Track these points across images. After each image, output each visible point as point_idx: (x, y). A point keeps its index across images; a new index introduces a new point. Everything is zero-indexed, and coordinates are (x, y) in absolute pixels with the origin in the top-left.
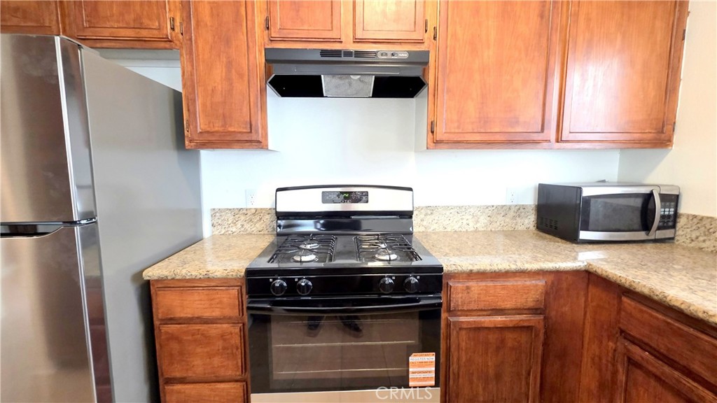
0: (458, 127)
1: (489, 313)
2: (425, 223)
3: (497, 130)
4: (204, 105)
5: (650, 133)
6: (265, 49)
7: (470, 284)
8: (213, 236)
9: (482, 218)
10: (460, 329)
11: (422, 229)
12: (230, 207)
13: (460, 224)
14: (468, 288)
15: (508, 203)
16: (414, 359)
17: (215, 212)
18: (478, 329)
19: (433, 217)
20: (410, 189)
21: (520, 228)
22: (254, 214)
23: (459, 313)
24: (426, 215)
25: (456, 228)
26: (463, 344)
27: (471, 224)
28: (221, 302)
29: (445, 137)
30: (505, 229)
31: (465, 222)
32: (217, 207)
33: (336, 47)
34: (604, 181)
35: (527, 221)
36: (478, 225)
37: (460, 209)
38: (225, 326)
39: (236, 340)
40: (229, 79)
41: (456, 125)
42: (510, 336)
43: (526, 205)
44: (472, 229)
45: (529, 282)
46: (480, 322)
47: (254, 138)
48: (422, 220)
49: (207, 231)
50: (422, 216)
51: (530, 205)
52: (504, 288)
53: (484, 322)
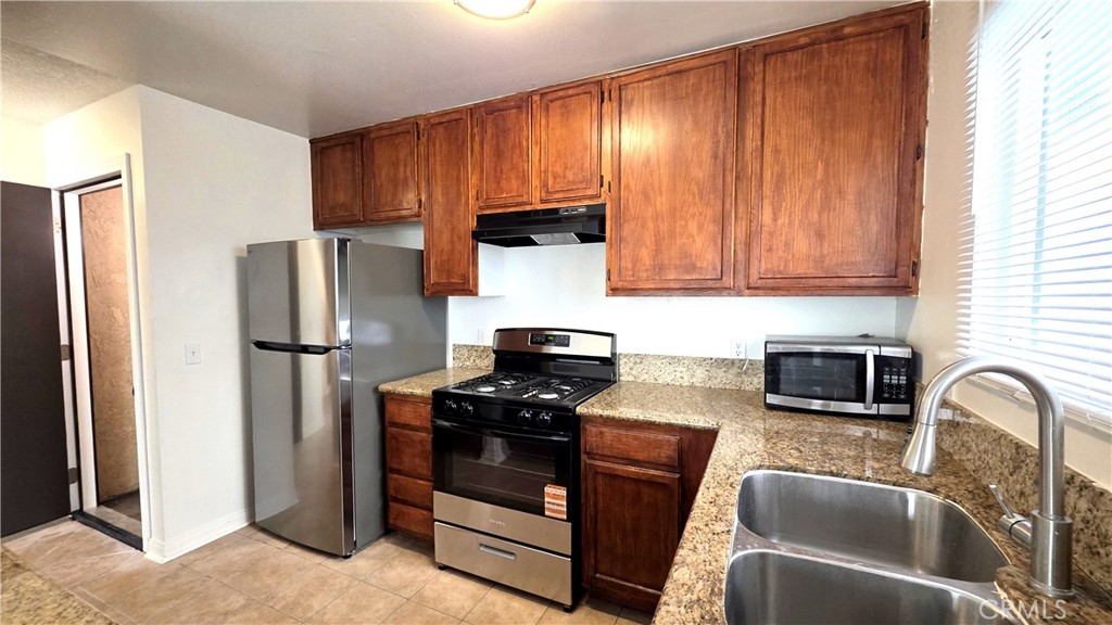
0: (633, 275)
1: (625, 462)
2: (634, 372)
3: (672, 277)
4: (436, 263)
5: (874, 277)
6: (478, 216)
7: (604, 429)
8: (454, 368)
9: (699, 371)
10: (597, 473)
11: (631, 378)
12: (467, 344)
13: (673, 376)
14: (601, 433)
15: (734, 356)
16: (548, 489)
17: (456, 347)
18: (613, 476)
19: (642, 366)
20: (612, 335)
21: (747, 388)
22: (483, 351)
23: (597, 457)
24: (635, 363)
25: (669, 380)
26: (600, 489)
27: (686, 378)
28: (420, 415)
29: (620, 285)
30: (728, 387)
31: (678, 375)
32: (457, 343)
33: (528, 208)
34: (866, 336)
35: (756, 380)
36: (694, 380)
37: (674, 360)
38: (424, 434)
39: (429, 447)
40: (452, 242)
41: (630, 273)
42: (646, 491)
43: (755, 361)
44: (687, 384)
45: (662, 437)
46: (614, 470)
47: (466, 287)
48: (631, 369)
49: (450, 363)
50: (631, 365)
51: (760, 361)
52: (636, 438)
53: (618, 470)
